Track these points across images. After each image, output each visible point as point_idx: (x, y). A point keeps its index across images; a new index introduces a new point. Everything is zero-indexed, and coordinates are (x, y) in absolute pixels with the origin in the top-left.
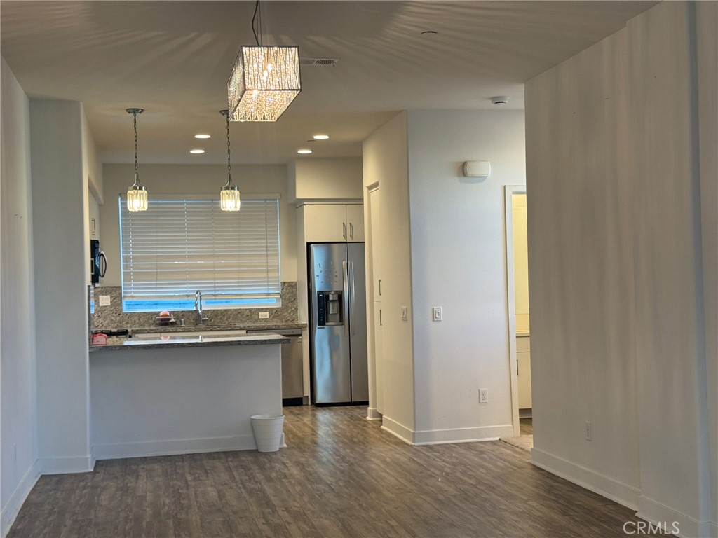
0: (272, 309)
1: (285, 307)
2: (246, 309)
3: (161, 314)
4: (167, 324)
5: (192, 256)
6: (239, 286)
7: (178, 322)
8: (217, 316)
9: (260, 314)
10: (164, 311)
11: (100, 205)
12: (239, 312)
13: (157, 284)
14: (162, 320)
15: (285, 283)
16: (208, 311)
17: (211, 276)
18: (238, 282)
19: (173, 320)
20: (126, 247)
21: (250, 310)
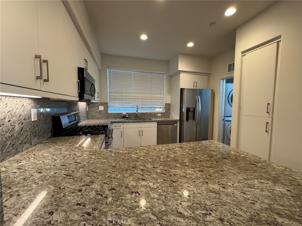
0: (162, 113)
1: (166, 112)
2: (153, 113)
3: (123, 114)
4: (125, 118)
5: (135, 93)
6: (150, 104)
7: (129, 117)
8: (143, 115)
9: (158, 114)
10: (124, 113)
11: (100, 70)
12: (151, 113)
13: (121, 102)
14: (123, 116)
15: (166, 104)
16: (140, 113)
17: (141, 100)
18: (151, 103)
19: (127, 116)
20: (110, 88)
21: (155, 113)
